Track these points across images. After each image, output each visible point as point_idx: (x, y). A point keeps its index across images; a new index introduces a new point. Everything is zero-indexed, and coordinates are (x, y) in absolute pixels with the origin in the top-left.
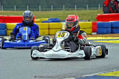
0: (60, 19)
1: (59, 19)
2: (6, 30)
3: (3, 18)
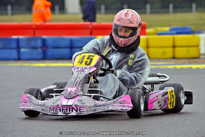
1: (191, 29)
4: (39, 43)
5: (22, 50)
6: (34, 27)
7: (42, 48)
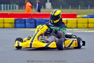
4: (33, 21)
5: (27, 24)
6: (32, 14)
7: (34, 23)
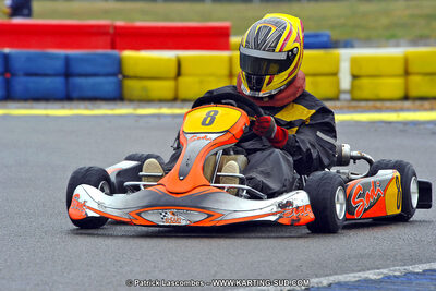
0: (335, 35)
1: (329, 36)
2: (120, 77)
3: (112, 31)
7: (2, 74)
